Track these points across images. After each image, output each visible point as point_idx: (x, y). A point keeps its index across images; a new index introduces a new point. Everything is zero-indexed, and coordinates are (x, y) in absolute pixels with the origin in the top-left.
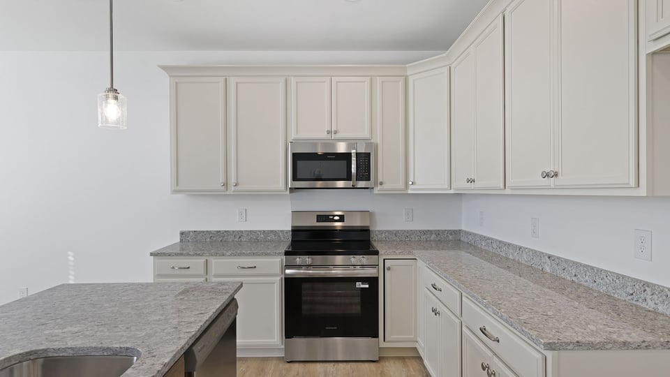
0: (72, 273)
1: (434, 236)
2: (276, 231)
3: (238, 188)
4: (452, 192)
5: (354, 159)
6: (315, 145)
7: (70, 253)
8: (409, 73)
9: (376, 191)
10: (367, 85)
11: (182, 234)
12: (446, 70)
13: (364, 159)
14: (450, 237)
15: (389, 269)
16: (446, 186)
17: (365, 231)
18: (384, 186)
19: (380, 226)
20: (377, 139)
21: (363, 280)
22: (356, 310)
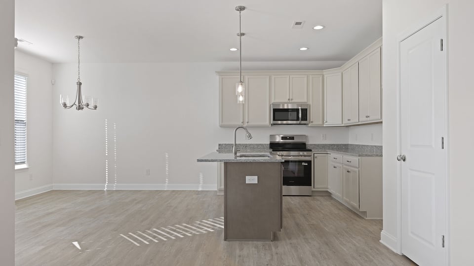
0: (167, 162)
1: (336, 147)
2: (262, 144)
3: (249, 124)
4: (343, 125)
5: (300, 111)
6: (279, 105)
7: (167, 154)
8: (324, 73)
9: (309, 125)
10: (305, 79)
11: (219, 145)
12: (340, 74)
13: (305, 111)
14: (344, 147)
15: (316, 157)
16: (340, 123)
17: (304, 144)
18: (313, 123)
19: (310, 142)
20: (310, 103)
21: (305, 162)
22: (302, 175)
